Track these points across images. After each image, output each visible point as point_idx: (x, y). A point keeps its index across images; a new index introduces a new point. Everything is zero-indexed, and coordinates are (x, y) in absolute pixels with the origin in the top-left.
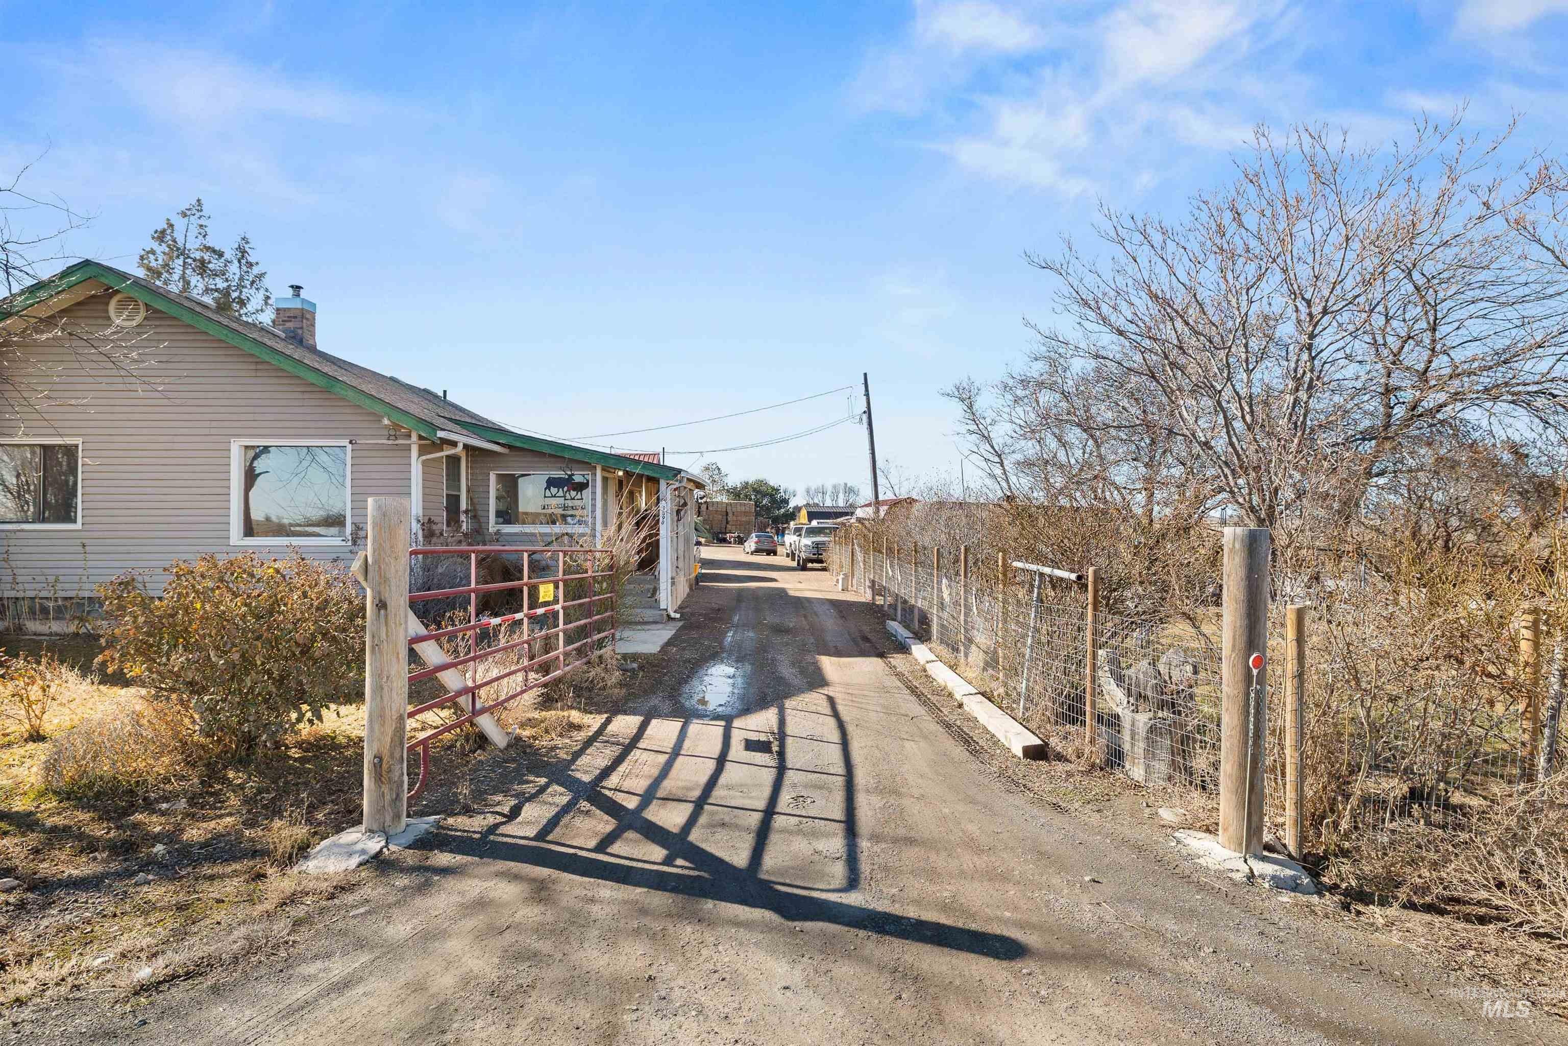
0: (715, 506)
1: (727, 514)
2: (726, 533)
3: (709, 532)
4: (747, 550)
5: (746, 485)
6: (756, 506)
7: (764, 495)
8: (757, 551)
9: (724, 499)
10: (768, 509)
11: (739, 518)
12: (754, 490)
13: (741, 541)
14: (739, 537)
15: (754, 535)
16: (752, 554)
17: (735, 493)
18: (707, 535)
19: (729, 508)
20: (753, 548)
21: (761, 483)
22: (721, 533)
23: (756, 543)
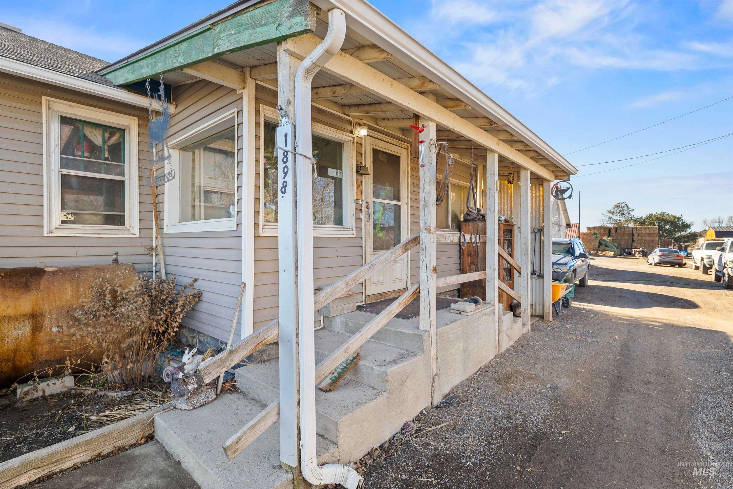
0: (623, 230)
1: (633, 235)
2: (632, 249)
3: (617, 247)
4: (650, 262)
5: (650, 216)
6: (659, 229)
7: (667, 222)
8: (660, 263)
9: (631, 225)
10: (670, 232)
11: (644, 238)
12: (658, 219)
13: (645, 255)
14: (643, 251)
15: (657, 250)
16: (656, 265)
17: (641, 222)
18: (616, 250)
19: (635, 231)
20: (657, 260)
21: (663, 214)
22: (628, 249)
23: (660, 256)
